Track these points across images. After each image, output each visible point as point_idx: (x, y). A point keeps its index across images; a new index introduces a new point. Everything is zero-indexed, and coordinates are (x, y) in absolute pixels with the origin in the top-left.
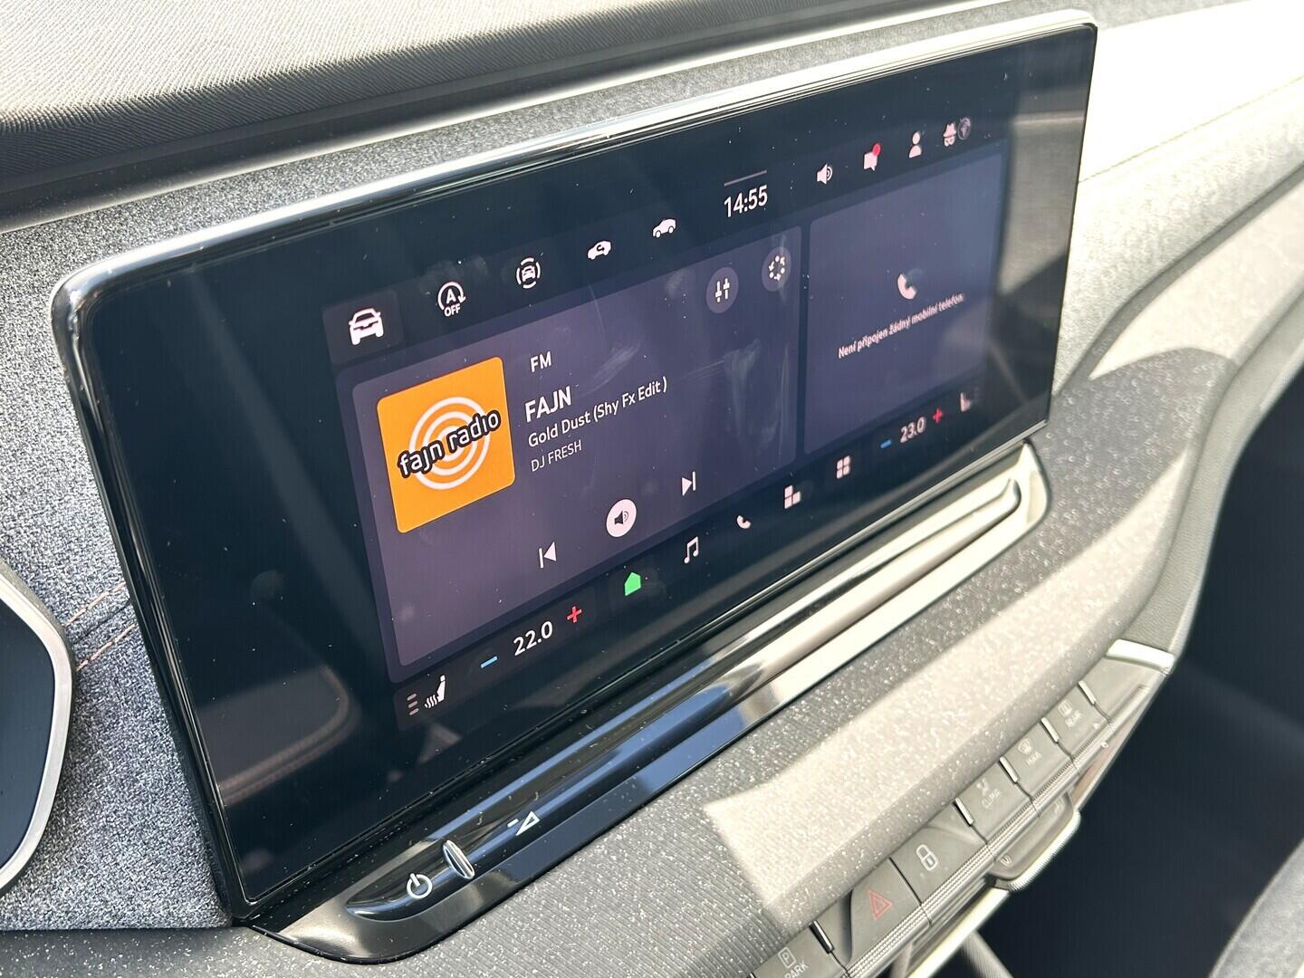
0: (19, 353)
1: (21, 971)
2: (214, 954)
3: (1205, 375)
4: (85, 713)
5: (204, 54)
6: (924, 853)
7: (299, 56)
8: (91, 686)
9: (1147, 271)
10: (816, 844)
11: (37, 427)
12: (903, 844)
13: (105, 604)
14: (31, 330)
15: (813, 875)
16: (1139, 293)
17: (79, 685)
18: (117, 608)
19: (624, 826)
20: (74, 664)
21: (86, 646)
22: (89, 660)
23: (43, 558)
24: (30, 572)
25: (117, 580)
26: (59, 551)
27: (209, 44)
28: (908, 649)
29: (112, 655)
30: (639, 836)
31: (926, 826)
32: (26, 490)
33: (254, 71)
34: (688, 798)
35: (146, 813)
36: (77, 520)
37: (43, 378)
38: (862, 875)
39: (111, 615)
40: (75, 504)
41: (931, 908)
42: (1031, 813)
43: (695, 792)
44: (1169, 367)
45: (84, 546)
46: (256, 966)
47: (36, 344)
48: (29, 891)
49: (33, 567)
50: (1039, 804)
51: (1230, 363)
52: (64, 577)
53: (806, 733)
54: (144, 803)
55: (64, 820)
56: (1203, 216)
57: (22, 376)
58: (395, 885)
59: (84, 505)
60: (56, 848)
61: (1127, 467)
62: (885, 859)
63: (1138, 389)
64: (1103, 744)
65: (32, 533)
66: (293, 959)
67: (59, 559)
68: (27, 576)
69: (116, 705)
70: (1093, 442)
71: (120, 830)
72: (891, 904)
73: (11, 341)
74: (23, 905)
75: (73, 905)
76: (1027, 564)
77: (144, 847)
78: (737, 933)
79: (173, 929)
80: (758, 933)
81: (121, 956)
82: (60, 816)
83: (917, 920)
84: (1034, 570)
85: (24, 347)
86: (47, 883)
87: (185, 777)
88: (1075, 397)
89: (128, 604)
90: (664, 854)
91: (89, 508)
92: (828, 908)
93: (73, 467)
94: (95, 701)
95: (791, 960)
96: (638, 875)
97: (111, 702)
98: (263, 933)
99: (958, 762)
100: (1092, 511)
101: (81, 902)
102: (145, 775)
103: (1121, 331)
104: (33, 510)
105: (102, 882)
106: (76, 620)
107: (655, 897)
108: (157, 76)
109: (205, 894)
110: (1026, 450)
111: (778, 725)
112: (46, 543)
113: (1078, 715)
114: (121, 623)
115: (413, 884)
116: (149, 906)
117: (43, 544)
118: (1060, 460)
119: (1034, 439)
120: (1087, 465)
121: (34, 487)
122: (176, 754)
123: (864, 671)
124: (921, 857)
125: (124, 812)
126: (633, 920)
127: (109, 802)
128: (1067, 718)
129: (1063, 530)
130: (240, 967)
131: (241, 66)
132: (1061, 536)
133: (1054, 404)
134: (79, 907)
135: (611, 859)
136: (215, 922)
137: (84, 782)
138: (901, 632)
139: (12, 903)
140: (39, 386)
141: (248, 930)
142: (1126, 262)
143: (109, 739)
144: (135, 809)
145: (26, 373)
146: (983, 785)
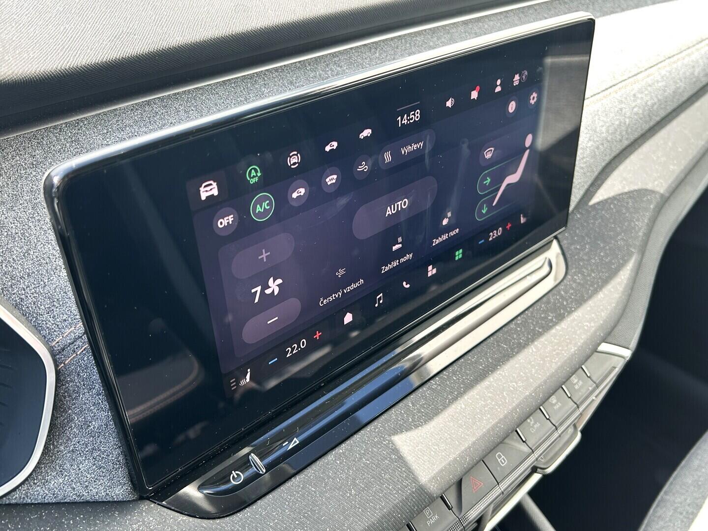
0: (26, 200)
1: (30, 525)
2: (130, 515)
3: (650, 202)
4: (62, 391)
5: (122, 39)
6: (500, 456)
7: (172, 40)
8: (65, 377)
9: (619, 146)
10: (443, 454)
11: (36, 240)
12: (489, 453)
13: (72, 334)
14: (32, 188)
15: (441, 471)
16: (615, 157)
17: (59, 377)
18: (79, 336)
19: (343, 445)
20: (56, 366)
21: (63, 356)
22: (64, 363)
23: (40, 310)
24: (33, 318)
25: (79, 321)
26: (48, 306)
27: (124, 34)
28: (492, 350)
29: (76, 361)
30: (350, 451)
31: (501, 442)
32: (30, 274)
33: (148, 49)
34: (377, 430)
35: (94, 443)
36: (57, 290)
37: (39, 214)
38: (467, 470)
39: (75, 340)
40: (56, 281)
41: (503, 486)
42: (556, 435)
43: (381, 427)
44: (630, 197)
45: (61, 303)
46: (152, 521)
47: (34, 195)
48: (34, 483)
49: (35, 315)
50: (560, 431)
51: (662, 196)
52: (51, 320)
53: (439, 395)
54: (93, 437)
55: (52, 447)
56: (649, 116)
57: (27, 213)
58: (224, 478)
59: (61, 281)
60: (48, 461)
61: (608, 252)
62: (480, 461)
63: (614, 210)
64: (594, 398)
65: (34, 297)
66: (172, 516)
67: (48, 311)
68: (31, 320)
69: (78, 387)
70: (590, 238)
71: (81, 452)
72: (482, 484)
73: (21, 194)
74: (31, 491)
75: (56, 491)
76: (555, 304)
77: (94, 460)
78: (402, 501)
79: (109, 502)
80: (413, 501)
81: (82, 516)
82: (50, 445)
83: (497, 492)
84: (559, 307)
85: (29, 197)
86: (43, 479)
87: (115, 423)
88: (581, 213)
89: (84, 334)
90: (364, 460)
91: (63, 283)
92: (450, 487)
93: (55, 261)
94: (67, 385)
95: (430, 514)
96: (351, 471)
97: (76, 385)
98: (156, 503)
99: (518, 410)
100: (590, 275)
101: (61, 489)
102: (94, 423)
103: (606, 179)
104: (34, 284)
105: (72, 478)
106: (58, 342)
107: (360, 482)
108: (97, 52)
109: (125, 484)
110: (555, 243)
111: (424, 391)
112: (41, 302)
113: (581, 383)
114: (81, 344)
115: (233, 477)
116: (96, 491)
117: (39, 303)
118: (573, 247)
119: (559, 236)
120: (587, 250)
121: (34, 273)
122: (110, 412)
123: (469, 362)
124: (498, 459)
125: (83, 442)
126: (348, 495)
127: (75, 437)
128: (575, 384)
129: (574, 285)
130: (144, 521)
131: (141, 46)
132: (573, 289)
133: (570, 217)
134: (60, 492)
135: (337, 463)
136: (131, 497)
137: (62, 427)
138: (489, 341)
139: (25, 490)
140: (37, 218)
141: (148, 501)
142: (608, 142)
143: (75, 405)
144: (89, 440)
145: (29, 211)
146: (531, 421)
